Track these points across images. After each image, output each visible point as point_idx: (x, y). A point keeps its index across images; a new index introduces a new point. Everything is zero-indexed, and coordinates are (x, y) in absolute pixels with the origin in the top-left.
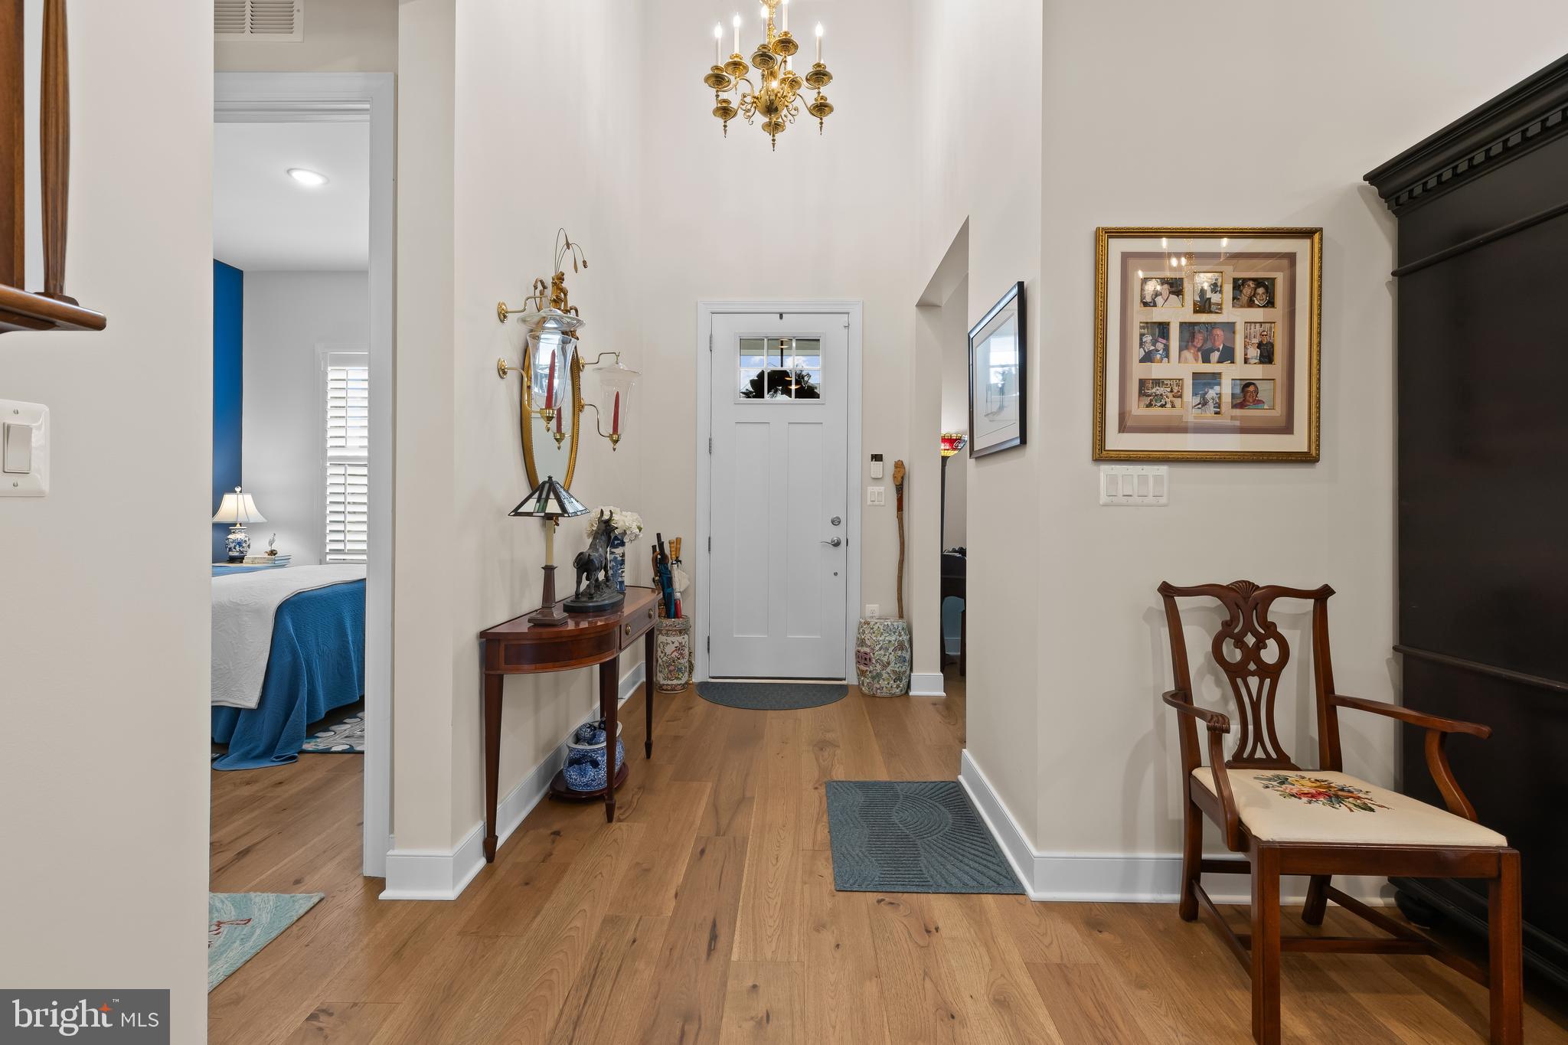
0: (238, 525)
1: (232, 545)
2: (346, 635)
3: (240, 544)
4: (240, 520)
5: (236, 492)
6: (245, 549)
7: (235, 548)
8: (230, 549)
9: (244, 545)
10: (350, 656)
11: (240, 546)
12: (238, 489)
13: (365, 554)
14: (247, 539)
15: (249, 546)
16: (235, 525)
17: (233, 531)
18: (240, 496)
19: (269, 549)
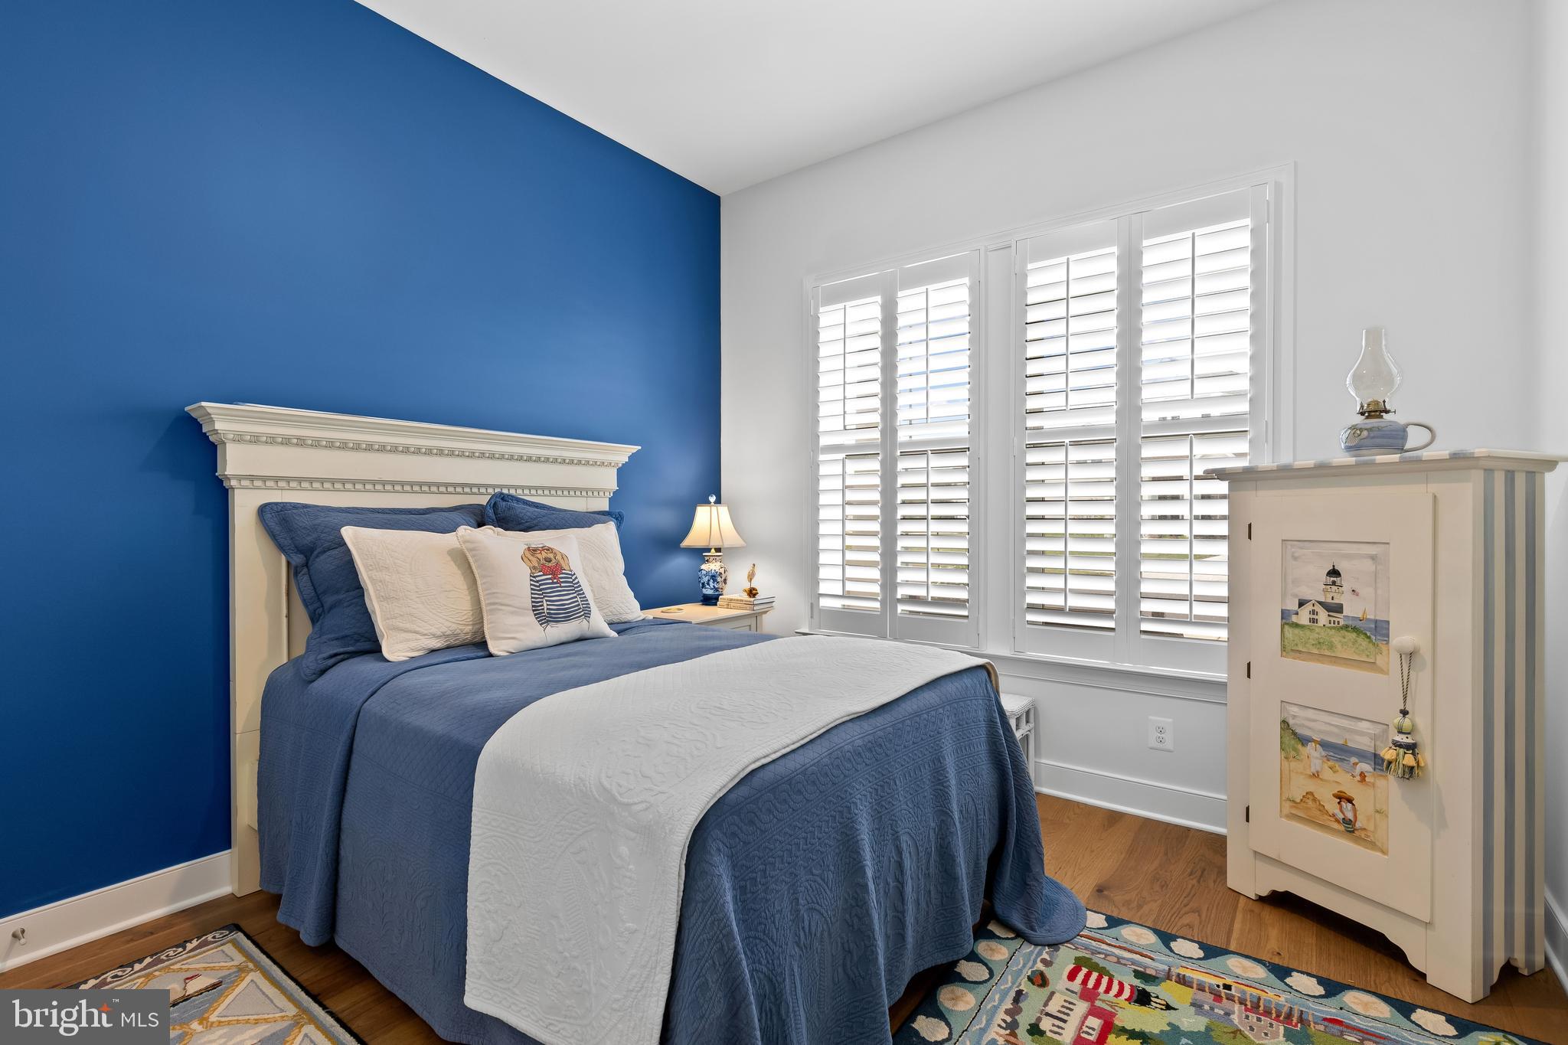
0: (713, 550)
1: (705, 579)
2: (860, 870)
3: (714, 577)
4: (715, 543)
5: (710, 503)
6: (720, 586)
7: (708, 584)
8: (703, 584)
9: (719, 579)
10: (870, 927)
11: (715, 580)
12: (713, 499)
13: (876, 600)
14: (722, 571)
15: (725, 581)
16: (709, 550)
17: (706, 558)
18: (714, 509)
19: (747, 586)
